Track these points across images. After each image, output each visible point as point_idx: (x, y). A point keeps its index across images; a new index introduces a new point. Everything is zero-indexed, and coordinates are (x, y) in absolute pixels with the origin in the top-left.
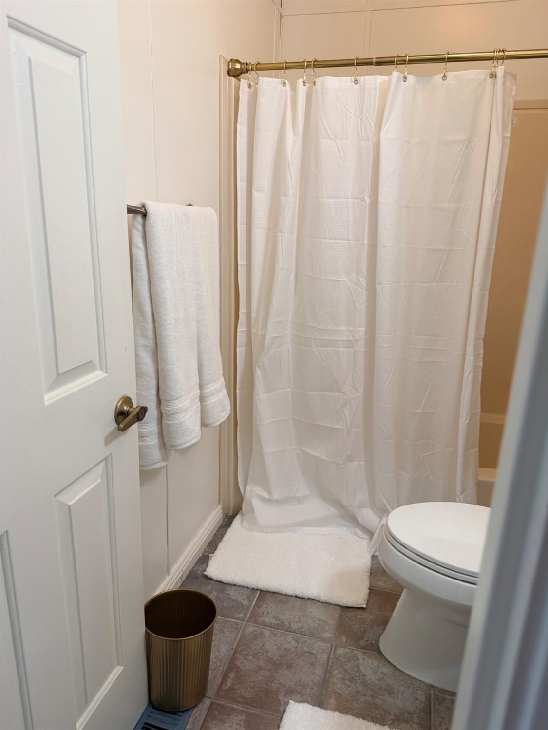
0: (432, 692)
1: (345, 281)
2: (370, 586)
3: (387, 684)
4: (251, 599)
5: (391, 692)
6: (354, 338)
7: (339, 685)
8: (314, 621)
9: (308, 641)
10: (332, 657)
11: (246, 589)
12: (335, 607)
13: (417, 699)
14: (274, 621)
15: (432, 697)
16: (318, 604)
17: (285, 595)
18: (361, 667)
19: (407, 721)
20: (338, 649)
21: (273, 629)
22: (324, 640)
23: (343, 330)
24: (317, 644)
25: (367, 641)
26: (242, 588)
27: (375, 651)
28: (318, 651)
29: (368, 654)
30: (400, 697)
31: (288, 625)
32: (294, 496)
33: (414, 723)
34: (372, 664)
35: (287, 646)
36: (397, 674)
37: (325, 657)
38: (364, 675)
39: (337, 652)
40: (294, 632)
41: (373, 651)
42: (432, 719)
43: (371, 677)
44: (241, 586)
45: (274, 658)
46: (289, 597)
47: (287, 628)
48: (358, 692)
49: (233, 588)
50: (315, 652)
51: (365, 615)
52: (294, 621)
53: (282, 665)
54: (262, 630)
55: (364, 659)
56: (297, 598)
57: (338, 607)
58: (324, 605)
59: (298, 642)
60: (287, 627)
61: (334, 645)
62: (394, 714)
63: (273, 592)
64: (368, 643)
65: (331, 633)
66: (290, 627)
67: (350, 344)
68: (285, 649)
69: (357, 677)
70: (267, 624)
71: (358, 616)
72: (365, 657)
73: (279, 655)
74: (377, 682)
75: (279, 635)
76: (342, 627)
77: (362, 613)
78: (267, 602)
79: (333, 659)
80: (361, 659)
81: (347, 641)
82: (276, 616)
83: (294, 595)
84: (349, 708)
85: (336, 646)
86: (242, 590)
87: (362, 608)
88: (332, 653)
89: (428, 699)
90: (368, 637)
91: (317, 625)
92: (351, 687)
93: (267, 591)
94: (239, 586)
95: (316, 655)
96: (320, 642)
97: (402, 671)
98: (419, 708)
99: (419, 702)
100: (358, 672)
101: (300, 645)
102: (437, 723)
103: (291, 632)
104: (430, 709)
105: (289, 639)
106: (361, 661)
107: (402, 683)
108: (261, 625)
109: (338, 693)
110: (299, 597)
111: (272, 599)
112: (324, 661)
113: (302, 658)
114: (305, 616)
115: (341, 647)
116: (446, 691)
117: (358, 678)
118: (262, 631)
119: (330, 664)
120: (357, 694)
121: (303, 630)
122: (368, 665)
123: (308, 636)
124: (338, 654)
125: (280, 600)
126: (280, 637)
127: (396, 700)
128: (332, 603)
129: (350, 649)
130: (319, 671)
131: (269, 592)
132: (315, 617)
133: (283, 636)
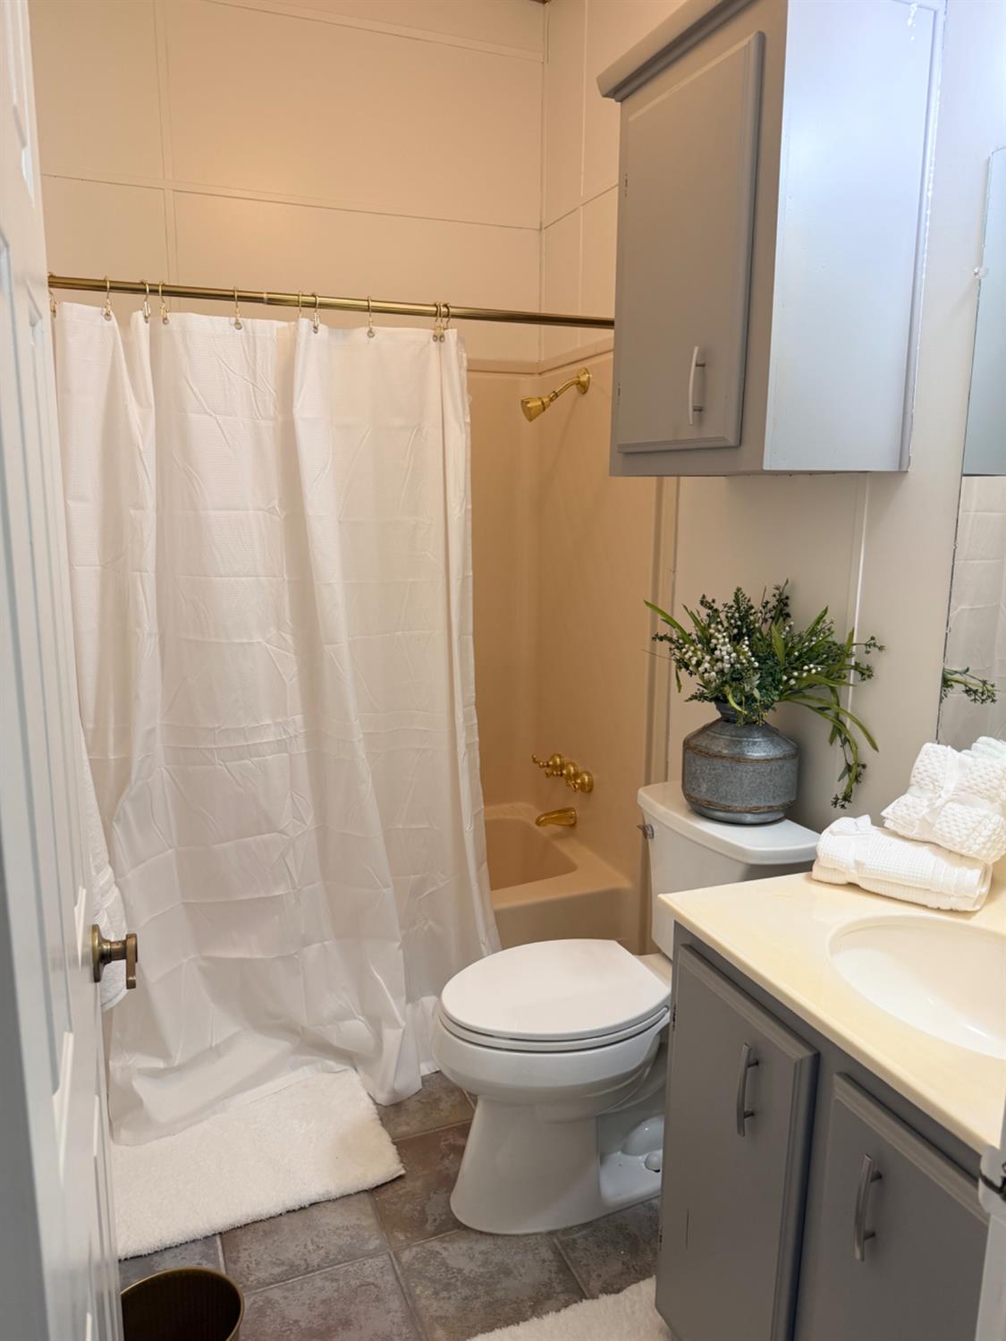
0: (555, 1241)
1: (260, 643)
2: (393, 1139)
3: (496, 1264)
4: (213, 1257)
5: (507, 1272)
6: (289, 733)
7: (435, 1304)
8: (340, 1234)
9: (351, 1269)
10: (399, 1272)
11: (193, 1245)
12: (358, 1196)
13: (544, 1261)
14: (277, 1270)
15: (559, 1247)
16: (329, 1205)
17: (267, 1219)
18: (448, 1261)
19: (549, 1297)
20: (401, 1255)
21: (282, 1283)
22: (372, 1255)
23: (268, 725)
24: (367, 1266)
25: (435, 1220)
26: (183, 1247)
27: (454, 1229)
28: (374, 1275)
29: (447, 1239)
30: (523, 1271)
31: (303, 1263)
32: (211, 1047)
33: (558, 1293)
34: (460, 1248)
35: (323, 1295)
36: (499, 1243)
37: (390, 1278)
38: (460, 1271)
39: (404, 1260)
40: (319, 1267)
41: (451, 1230)
42: (576, 1275)
43: (469, 1267)
44: (181, 1244)
45: (314, 1326)
46: (278, 1219)
47: (305, 1269)
48: (466, 1298)
49: (167, 1255)
50: (371, 1280)
51: (408, 1185)
52: (309, 1251)
53: (333, 1329)
54: (266, 1294)
55: (445, 1249)
56: (291, 1214)
57: (362, 1195)
58: (340, 1202)
59: (337, 1280)
60: (303, 1268)
61: (391, 1253)
62: (529, 1298)
63: (245, 1225)
64: (438, 1222)
65: (377, 1239)
66: (308, 1265)
67: (282, 746)
68: (323, 1302)
69: (452, 1278)
70: (268, 1281)
71: (401, 1192)
72: (445, 1245)
73: (319, 1316)
74: (482, 1270)
75: (299, 1287)
76: (386, 1221)
77: (403, 1185)
78: (244, 1247)
79: (403, 1274)
80: (442, 1251)
81: (407, 1237)
82: (274, 1260)
83: (284, 1211)
84: (468, 1327)
85: (394, 1253)
86: (186, 1249)
87: (400, 1177)
88: (396, 1267)
89: (556, 1252)
90: (433, 1215)
91: (349, 1238)
92: (453, 1298)
93: (233, 1229)
94: (176, 1246)
95: (376, 1282)
96: (370, 1261)
97: (506, 1235)
98: (553, 1269)
99: (548, 1263)
100: (448, 1271)
101: (342, 1283)
102: (584, 1276)
103: (313, 1271)
104: (566, 1263)
105: (319, 1283)
106: (445, 1254)
107: (514, 1250)
108: (258, 1288)
109: (441, 1317)
110: (294, 1211)
111: (249, 1238)
112: (393, 1284)
113: (358, 1300)
114: (322, 1234)
115: (405, 1249)
116: (571, 1228)
117: (454, 1280)
118: (267, 1297)
119: (403, 1284)
120: (466, 1301)
121: (332, 1257)
122: (456, 1254)
123: (345, 1261)
124: (406, 1262)
125: (264, 1231)
126: (302, 1289)
127: (519, 1278)
128: (352, 1192)
129: (418, 1245)
130: (395, 1303)
131: (238, 1228)
132: (338, 1229)
133: (306, 1285)
